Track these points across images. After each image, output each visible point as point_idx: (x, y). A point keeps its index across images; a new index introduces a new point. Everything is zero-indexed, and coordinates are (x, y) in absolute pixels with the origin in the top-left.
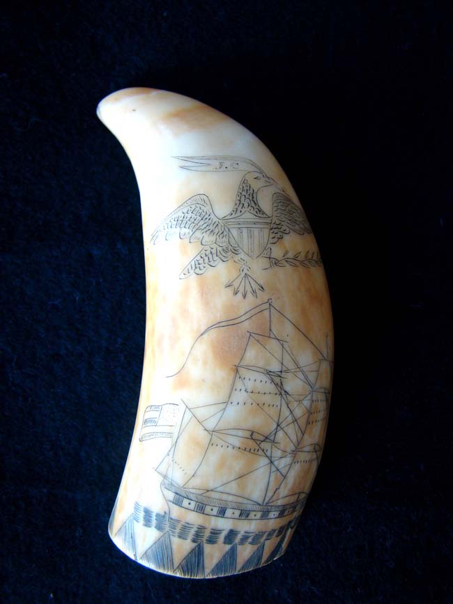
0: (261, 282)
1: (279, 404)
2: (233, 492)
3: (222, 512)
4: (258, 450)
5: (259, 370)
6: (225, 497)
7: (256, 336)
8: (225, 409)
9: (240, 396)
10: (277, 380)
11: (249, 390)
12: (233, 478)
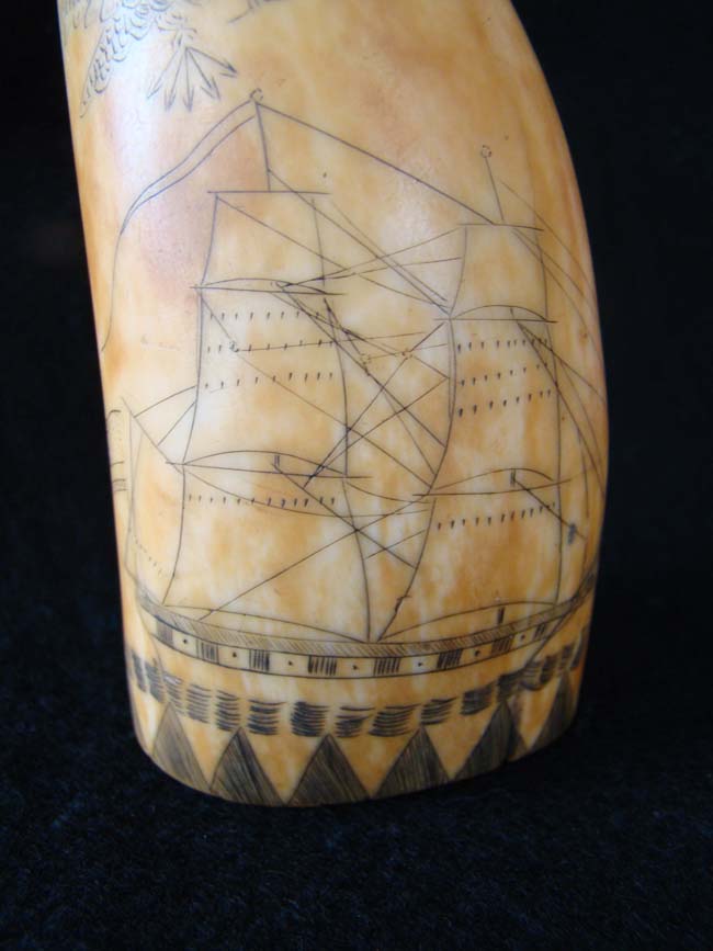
0: (227, 55)
1: (334, 367)
2: (272, 611)
3: (262, 662)
4: (306, 501)
5: (255, 285)
6: (254, 625)
7: (231, 199)
8: (195, 404)
9: (223, 366)
10: (315, 304)
11: (242, 345)
12: (258, 578)
